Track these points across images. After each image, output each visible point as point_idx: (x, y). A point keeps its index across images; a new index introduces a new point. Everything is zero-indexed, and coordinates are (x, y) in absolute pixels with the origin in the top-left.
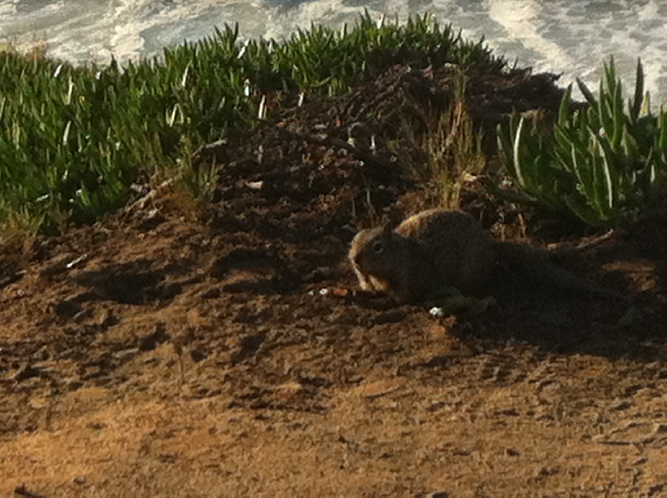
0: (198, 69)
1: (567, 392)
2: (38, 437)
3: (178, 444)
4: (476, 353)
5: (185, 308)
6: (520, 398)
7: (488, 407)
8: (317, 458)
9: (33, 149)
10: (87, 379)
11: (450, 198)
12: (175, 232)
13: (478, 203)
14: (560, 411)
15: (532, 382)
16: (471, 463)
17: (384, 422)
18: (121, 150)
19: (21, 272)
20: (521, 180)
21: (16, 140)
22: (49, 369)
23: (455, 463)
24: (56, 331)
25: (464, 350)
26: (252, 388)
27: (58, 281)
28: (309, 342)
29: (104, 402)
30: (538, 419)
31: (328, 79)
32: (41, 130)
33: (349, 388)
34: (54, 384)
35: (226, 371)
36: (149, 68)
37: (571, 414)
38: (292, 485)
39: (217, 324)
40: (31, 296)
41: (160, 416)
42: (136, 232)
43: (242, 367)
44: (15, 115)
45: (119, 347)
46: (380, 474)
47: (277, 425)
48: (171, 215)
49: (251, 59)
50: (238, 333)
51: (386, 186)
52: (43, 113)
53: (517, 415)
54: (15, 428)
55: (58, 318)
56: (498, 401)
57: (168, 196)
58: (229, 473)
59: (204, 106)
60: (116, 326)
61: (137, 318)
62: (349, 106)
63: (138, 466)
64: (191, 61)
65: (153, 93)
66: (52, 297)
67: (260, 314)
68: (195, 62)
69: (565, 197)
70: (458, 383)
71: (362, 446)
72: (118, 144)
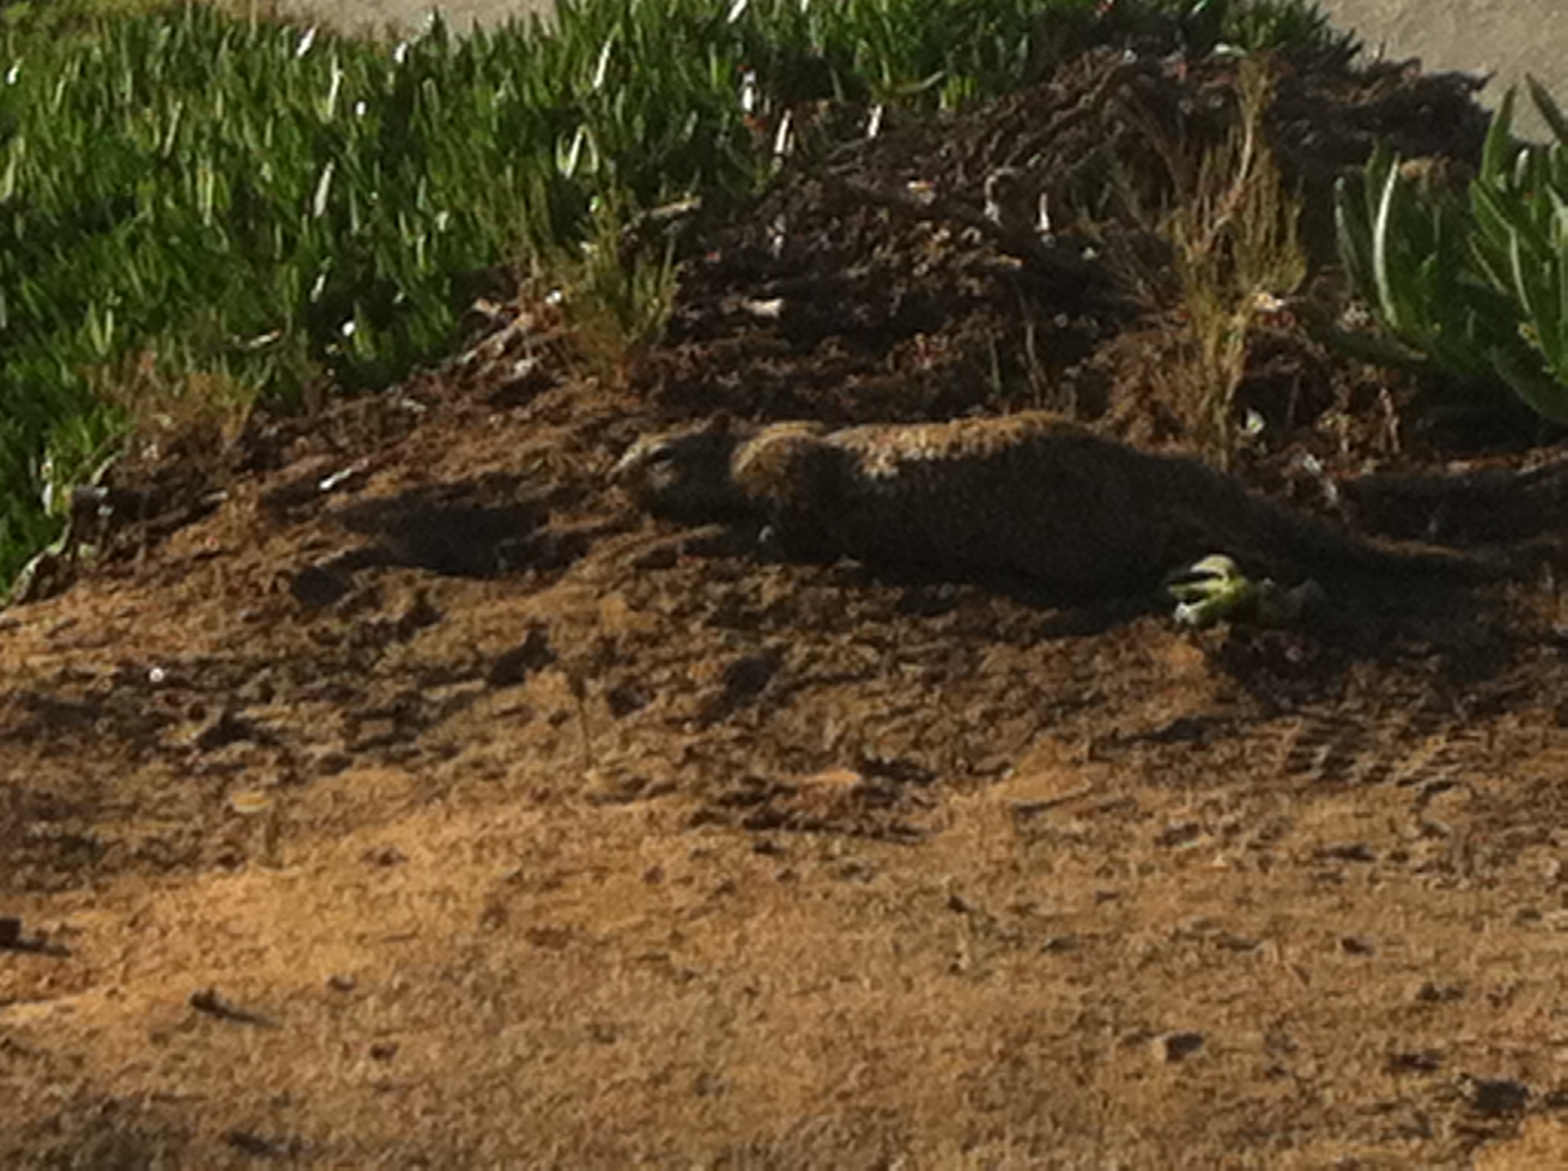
0: (634, 46)
1: (1487, 808)
2: (246, 879)
3: (575, 903)
4: (1273, 713)
5: (596, 591)
6: (1375, 821)
7: (1298, 839)
8: (897, 947)
9: (245, 226)
10: (363, 748)
11: (1220, 351)
12: (576, 413)
13: (1286, 362)
14: (1468, 852)
15: (1403, 783)
16: (1257, 968)
17: (1057, 865)
18: (450, 232)
19: (213, 497)
20: (1390, 311)
21: (206, 203)
22: (276, 724)
23: (1220, 966)
24: (291, 634)
25: (1247, 705)
26: (748, 780)
27: (301, 519)
28: (884, 676)
29: (403, 802)
30: (1420, 871)
31: (937, 76)
32: (263, 181)
33: (975, 787)
34: (286, 760)
35: (689, 738)
36: (519, 40)
37: (1494, 861)
38: (839, 1007)
39: (669, 629)
40: (236, 554)
41: (533, 840)
42: (484, 409)
43: (724, 731)
44: (204, 144)
45: (438, 676)
46: (1043, 986)
47: (805, 869)
48: (566, 373)
49: (760, 27)
50: (719, 650)
51: (1073, 317)
52: (268, 141)
53: (1368, 859)
54: (192, 860)
55: (297, 607)
56: (1322, 825)
57: (559, 329)
58: (689, 976)
59: (647, 131)
60: (434, 628)
61: (482, 611)
62: (988, 138)
63: (477, 954)
64: (618, 27)
65: (527, 97)
66: (286, 555)
67: (771, 608)
68: (628, 29)
69: (1494, 354)
70: (1231, 780)
71: (1004, 922)
72: (442, 218)
